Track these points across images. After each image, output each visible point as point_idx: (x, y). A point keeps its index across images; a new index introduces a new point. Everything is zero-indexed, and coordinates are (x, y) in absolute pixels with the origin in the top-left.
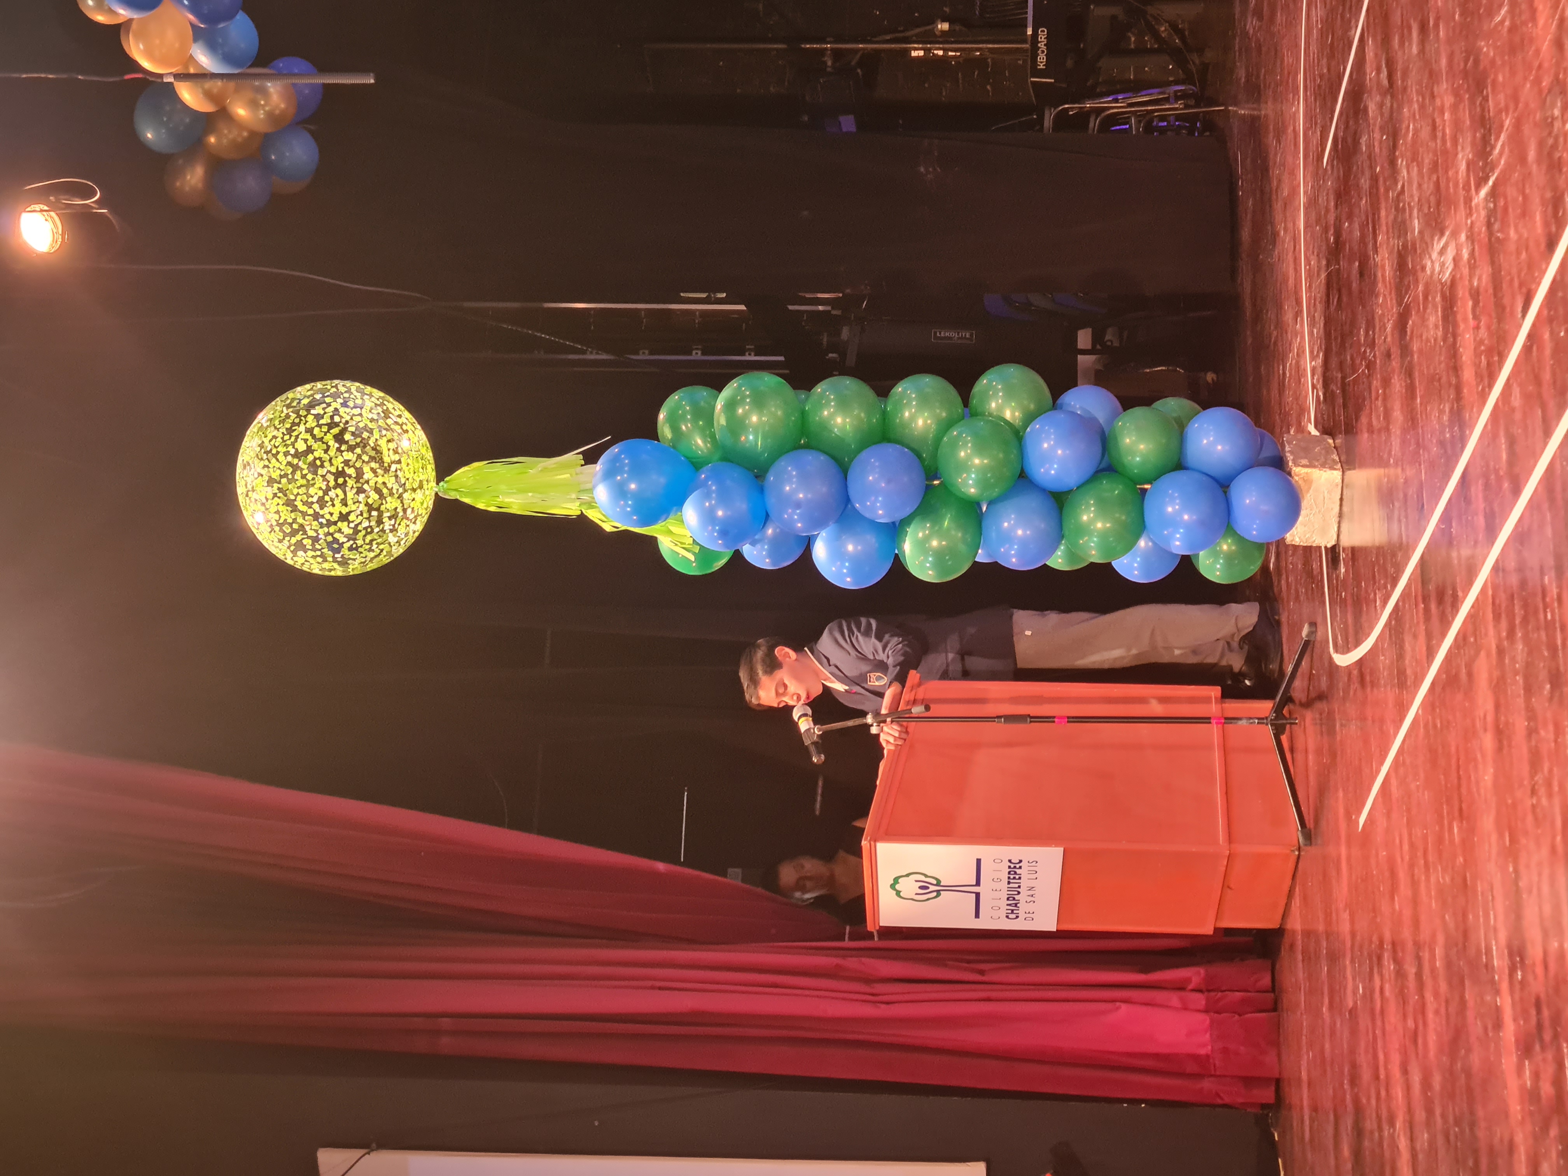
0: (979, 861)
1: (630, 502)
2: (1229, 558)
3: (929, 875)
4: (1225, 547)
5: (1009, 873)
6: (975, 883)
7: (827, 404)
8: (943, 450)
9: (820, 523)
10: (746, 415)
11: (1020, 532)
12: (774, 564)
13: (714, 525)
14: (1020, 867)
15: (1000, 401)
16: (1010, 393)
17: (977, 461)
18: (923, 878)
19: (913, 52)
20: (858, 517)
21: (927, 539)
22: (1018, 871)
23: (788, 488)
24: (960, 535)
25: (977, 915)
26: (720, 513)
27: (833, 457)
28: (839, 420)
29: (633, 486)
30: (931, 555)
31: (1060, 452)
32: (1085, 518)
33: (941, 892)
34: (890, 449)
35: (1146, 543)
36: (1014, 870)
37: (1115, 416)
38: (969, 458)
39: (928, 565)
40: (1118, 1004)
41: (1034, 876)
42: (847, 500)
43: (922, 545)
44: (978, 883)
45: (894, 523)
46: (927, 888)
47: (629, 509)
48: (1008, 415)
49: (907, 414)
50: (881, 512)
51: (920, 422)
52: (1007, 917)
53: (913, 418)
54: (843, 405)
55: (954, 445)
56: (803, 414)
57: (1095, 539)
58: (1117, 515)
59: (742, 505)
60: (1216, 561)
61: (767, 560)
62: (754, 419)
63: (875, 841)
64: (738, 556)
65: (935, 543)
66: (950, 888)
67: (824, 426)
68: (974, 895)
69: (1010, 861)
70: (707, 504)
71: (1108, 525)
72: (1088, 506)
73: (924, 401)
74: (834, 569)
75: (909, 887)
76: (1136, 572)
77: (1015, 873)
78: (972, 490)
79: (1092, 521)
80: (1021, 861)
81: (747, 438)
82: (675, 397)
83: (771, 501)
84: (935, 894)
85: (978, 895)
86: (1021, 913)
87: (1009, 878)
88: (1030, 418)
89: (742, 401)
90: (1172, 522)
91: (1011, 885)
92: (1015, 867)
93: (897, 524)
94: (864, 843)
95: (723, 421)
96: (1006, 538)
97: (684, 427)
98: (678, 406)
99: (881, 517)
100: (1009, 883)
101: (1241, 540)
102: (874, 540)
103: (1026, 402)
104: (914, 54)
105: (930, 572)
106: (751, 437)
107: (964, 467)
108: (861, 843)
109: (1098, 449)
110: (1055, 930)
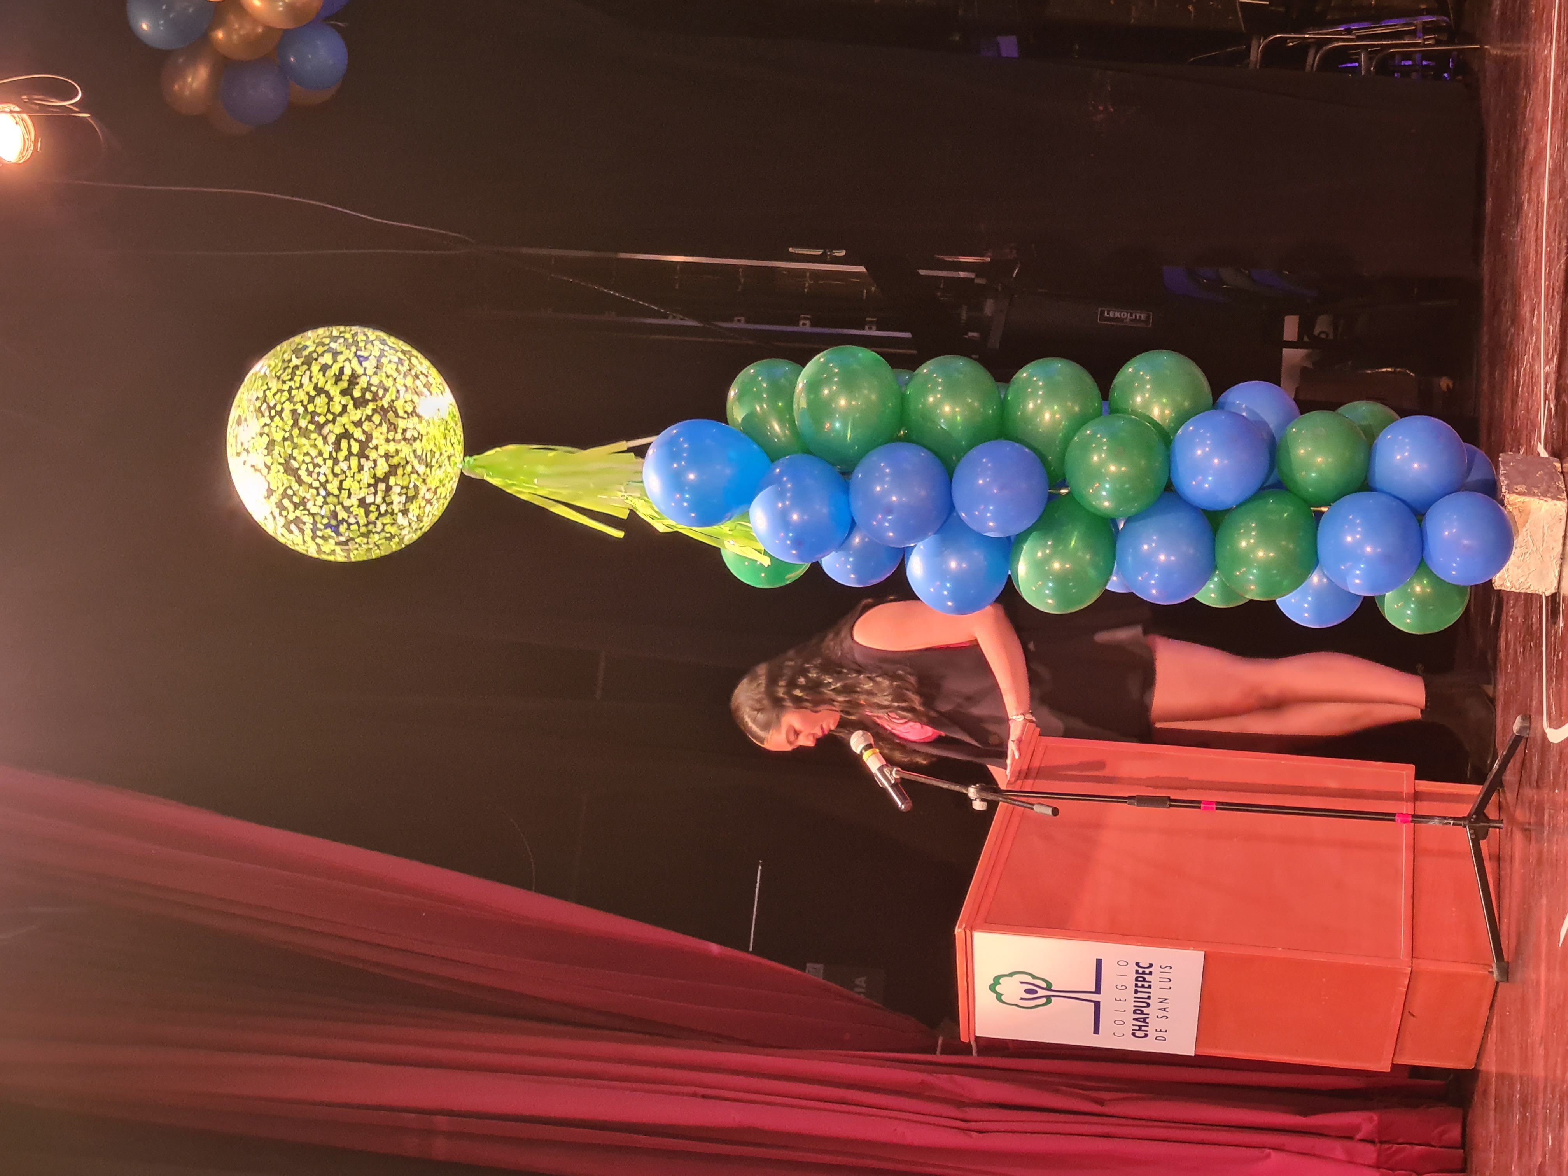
0: (1099, 962)
1: (687, 496)
2: (1423, 603)
3: (1037, 975)
4: (1418, 589)
5: (1137, 979)
6: (1094, 990)
7: (933, 390)
8: (1073, 453)
9: (917, 532)
10: (833, 397)
11: (1162, 558)
12: (859, 580)
13: (787, 530)
14: (1151, 973)
15: (1147, 395)
16: (1160, 386)
17: (1113, 468)
18: (1029, 979)
20: (964, 528)
21: (1047, 560)
22: (1148, 978)
23: (878, 489)
24: (1088, 557)
25: (1096, 1031)
26: (795, 517)
28: (947, 409)
29: (692, 476)
30: (1052, 581)
31: (1216, 461)
32: (1244, 544)
33: (1053, 999)
34: (1007, 448)
35: (1320, 580)
36: (1142, 976)
37: (1288, 420)
38: (1103, 463)
39: (1047, 592)
40: (1267, 1150)
41: (1168, 985)
43: (1040, 567)
44: (1098, 990)
45: (1006, 539)
46: (1036, 992)
47: (685, 504)
48: (1155, 412)
49: (1031, 406)
50: (991, 524)
51: (1047, 416)
52: (1134, 1034)
53: (1039, 410)
54: (953, 391)
55: (1086, 447)
56: (903, 400)
57: (1255, 571)
58: (1284, 543)
59: (822, 509)
60: (1406, 606)
61: (852, 576)
62: (843, 402)
63: (972, 929)
64: (816, 569)
65: (1056, 565)
66: (1064, 994)
67: (928, 416)
68: (1093, 1004)
69: (1138, 964)
70: (780, 505)
71: (1272, 554)
72: (1248, 530)
73: (1053, 392)
74: (932, 590)
75: (1012, 989)
76: (1306, 615)
77: (1144, 980)
78: (1106, 504)
79: (1252, 549)
80: (1151, 965)
81: (832, 425)
82: (750, 370)
83: (858, 506)
84: (1044, 1000)
85: (1097, 1005)
86: (1151, 1030)
87: (1136, 985)
88: (1182, 419)
89: (828, 381)
90: (1352, 555)
91: (1139, 995)
92: (1144, 973)
93: (1012, 539)
94: (958, 931)
95: (803, 404)
96: (1147, 564)
97: (758, 408)
98: (754, 382)
99: (991, 530)
100: (1136, 992)
101: (1437, 582)
102: (982, 557)
103: (1179, 399)
105: (1050, 601)
106: (838, 425)
107: (1097, 475)
108: (954, 931)
109: (1264, 459)
110: (1192, 1053)
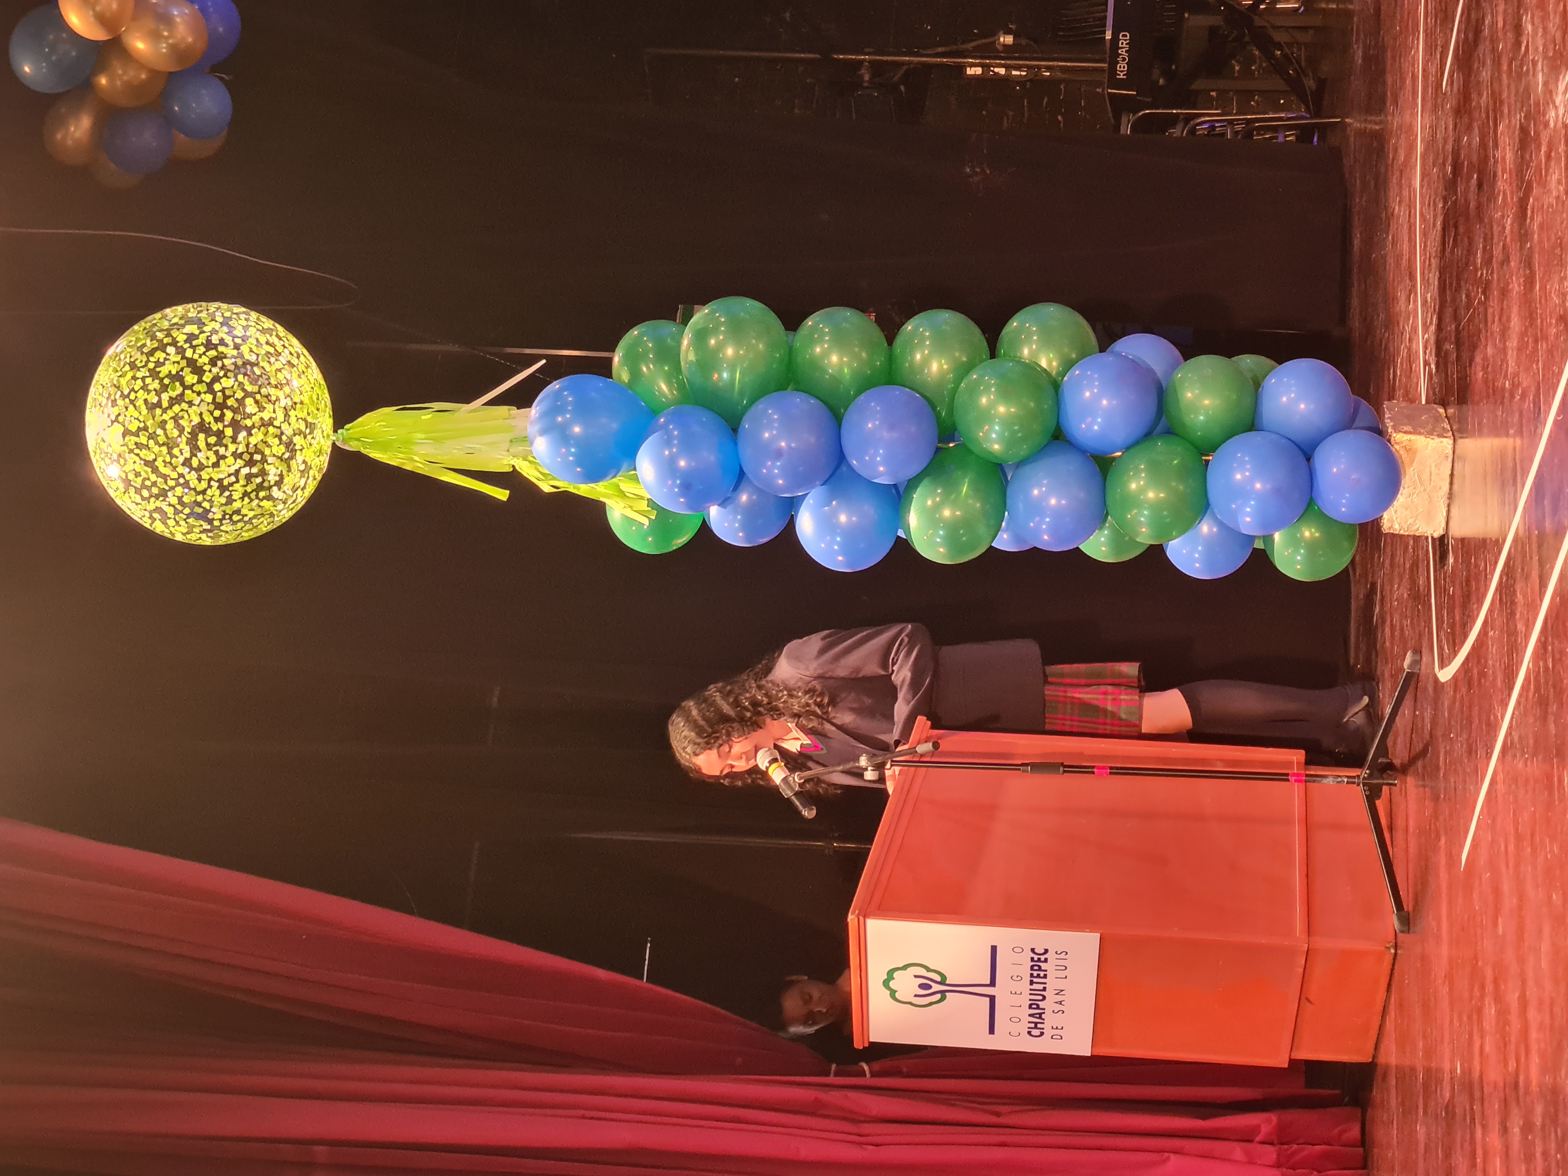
0: (994, 949)
1: (573, 450)
2: (1312, 547)
3: (931, 968)
4: (1307, 534)
5: (1032, 967)
6: (988, 983)
7: (820, 340)
8: (960, 399)
9: (805, 480)
10: (720, 347)
11: (1053, 501)
12: (747, 538)
13: (674, 478)
14: (1046, 960)
15: (1034, 347)
16: (1047, 340)
17: (1002, 409)
18: (923, 972)
19: (968, 69)
20: (855, 476)
21: (937, 507)
22: (1044, 966)
23: (767, 435)
24: (978, 505)
25: (992, 1031)
26: (682, 463)
27: (825, 403)
28: (834, 358)
29: (577, 429)
30: (943, 528)
31: (1105, 402)
32: (1133, 486)
33: (947, 994)
34: (896, 392)
35: (1210, 529)
36: (1038, 963)
37: (1173, 366)
38: (992, 405)
39: (938, 540)
41: (1063, 974)
42: (840, 458)
43: (931, 517)
44: (993, 983)
45: (895, 486)
46: (930, 987)
47: (571, 458)
48: (1044, 363)
49: (918, 357)
50: (881, 469)
51: (935, 367)
52: (1029, 1033)
53: (926, 361)
54: (840, 341)
55: (974, 391)
56: (791, 351)
57: (1146, 512)
58: (1173, 484)
59: (710, 456)
60: (1296, 550)
61: (741, 534)
62: (730, 351)
63: (865, 917)
65: (947, 513)
66: (960, 989)
67: (816, 365)
68: (988, 999)
69: (1033, 950)
70: (667, 453)
71: (1162, 495)
72: (1138, 471)
73: (941, 344)
74: (823, 545)
75: (907, 985)
76: (1197, 565)
77: (1040, 968)
78: (996, 447)
79: (1142, 490)
80: (1046, 951)
81: (720, 375)
82: (635, 332)
83: (747, 455)
85: (992, 999)
86: (1047, 1026)
87: (1032, 975)
88: (1068, 365)
89: (715, 331)
90: (1241, 493)
91: (1035, 986)
92: (1039, 960)
93: (901, 490)
94: (851, 917)
95: (692, 357)
96: (1037, 509)
97: (645, 369)
98: (638, 341)
99: (880, 475)
100: (1032, 983)
101: (1326, 521)
102: (872, 512)
103: (1066, 350)
104: (970, 71)
105: (941, 550)
106: (725, 375)
107: (986, 416)
108: (846, 919)
110: (1089, 1055)
